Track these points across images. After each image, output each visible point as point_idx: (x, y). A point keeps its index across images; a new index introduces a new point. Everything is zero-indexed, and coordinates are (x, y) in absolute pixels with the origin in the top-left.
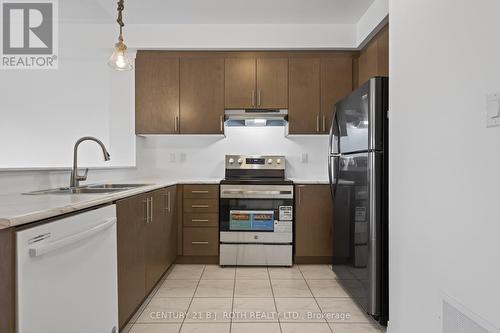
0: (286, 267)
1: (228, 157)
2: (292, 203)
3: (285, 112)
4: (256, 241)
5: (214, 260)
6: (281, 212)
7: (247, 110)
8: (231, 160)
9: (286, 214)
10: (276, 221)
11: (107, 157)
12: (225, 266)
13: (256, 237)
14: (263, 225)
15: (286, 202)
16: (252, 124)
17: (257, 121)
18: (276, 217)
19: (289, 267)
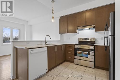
0: (92, 68)
1: (79, 38)
2: (94, 51)
3: (94, 26)
4: (83, 59)
5: (73, 62)
6: (90, 53)
7: (83, 26)
8: (80, 39)
9: (92, 53)
10: (89, 55)
11: (50, 38)
12: (76, 64)
13: (83, 58)
14: (85, 56)
15: (92, 50)
16: (85, 30)
17: (86, 29)
18: (89, 54)
19: (93, 68)
